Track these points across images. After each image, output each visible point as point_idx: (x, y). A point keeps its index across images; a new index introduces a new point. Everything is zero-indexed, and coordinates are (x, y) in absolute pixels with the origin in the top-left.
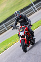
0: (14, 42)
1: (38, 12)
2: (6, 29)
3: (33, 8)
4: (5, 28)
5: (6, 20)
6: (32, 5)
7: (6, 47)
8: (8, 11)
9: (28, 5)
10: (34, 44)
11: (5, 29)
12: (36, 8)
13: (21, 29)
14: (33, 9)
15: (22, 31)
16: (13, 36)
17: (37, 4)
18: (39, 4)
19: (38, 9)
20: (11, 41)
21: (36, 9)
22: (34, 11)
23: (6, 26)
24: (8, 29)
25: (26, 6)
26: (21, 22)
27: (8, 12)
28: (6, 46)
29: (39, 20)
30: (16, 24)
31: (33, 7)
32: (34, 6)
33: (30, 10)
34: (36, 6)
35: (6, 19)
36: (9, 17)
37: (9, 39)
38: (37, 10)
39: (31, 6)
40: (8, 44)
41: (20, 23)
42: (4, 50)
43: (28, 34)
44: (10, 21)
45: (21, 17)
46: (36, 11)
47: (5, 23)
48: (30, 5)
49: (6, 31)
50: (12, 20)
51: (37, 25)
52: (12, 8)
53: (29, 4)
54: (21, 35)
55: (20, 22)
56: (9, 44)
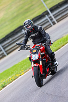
0: (18, 75)
1: (58, 24)
2: (5, 53)
3: (50, 18)
4: (3, 51)
5: (3, 38)
6: (48, 14)
7: (5, 83)
8: (7, 23)
9: (40, 14)
10: (56, 73)
11: (3, 53)
12: (55, 17)
13: (33, 50)
14: (49, 20)
15: (35, 53)
16: (16, 65)
17: (55, 12)
18: (59, 12)
19: (57, 20)
20: (12, 73)
21: (55, 20)
22: (50, 24)
23: (4, 49)
24: (8, 54)
25: (38, 15)
26: (34, 39)
27: (7, 25)
28: (4, 81)
29: (59, 39)
30: (26, 41)
31: (49, 16)
32: (51, 15)
33: (44, 21)
34: (54, 15)
35: (4, 36)
36: (10, 34)
37: (9, 70)
38: (56, 22)
39: (46, 16)
40: (8, 78)
41: (32, 40)
42: (1, 88)
43: (45, 58)
44: (10, 39)
45: (35, 29)
46: (54, 23)
47: (3, 44)
48: (45, 14)
49: (5, 56)
50: (14, 38)
51: (55, 47)
52: (14, 18)
53: (43, 12)
54: (34, 59)
55: (32, 38)
56: (10, 77)
